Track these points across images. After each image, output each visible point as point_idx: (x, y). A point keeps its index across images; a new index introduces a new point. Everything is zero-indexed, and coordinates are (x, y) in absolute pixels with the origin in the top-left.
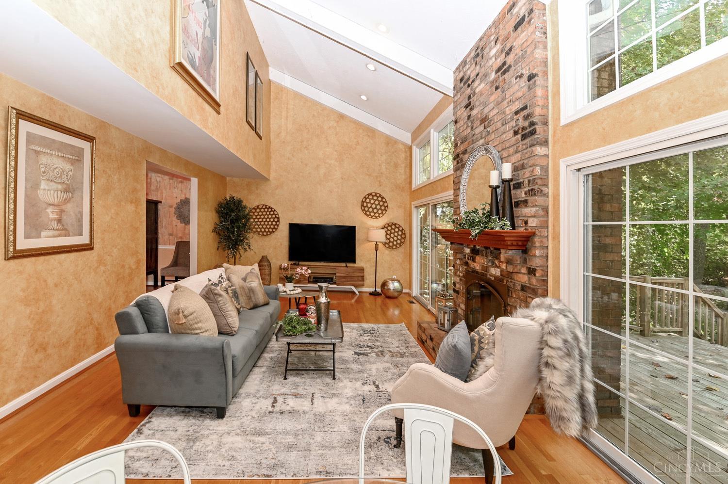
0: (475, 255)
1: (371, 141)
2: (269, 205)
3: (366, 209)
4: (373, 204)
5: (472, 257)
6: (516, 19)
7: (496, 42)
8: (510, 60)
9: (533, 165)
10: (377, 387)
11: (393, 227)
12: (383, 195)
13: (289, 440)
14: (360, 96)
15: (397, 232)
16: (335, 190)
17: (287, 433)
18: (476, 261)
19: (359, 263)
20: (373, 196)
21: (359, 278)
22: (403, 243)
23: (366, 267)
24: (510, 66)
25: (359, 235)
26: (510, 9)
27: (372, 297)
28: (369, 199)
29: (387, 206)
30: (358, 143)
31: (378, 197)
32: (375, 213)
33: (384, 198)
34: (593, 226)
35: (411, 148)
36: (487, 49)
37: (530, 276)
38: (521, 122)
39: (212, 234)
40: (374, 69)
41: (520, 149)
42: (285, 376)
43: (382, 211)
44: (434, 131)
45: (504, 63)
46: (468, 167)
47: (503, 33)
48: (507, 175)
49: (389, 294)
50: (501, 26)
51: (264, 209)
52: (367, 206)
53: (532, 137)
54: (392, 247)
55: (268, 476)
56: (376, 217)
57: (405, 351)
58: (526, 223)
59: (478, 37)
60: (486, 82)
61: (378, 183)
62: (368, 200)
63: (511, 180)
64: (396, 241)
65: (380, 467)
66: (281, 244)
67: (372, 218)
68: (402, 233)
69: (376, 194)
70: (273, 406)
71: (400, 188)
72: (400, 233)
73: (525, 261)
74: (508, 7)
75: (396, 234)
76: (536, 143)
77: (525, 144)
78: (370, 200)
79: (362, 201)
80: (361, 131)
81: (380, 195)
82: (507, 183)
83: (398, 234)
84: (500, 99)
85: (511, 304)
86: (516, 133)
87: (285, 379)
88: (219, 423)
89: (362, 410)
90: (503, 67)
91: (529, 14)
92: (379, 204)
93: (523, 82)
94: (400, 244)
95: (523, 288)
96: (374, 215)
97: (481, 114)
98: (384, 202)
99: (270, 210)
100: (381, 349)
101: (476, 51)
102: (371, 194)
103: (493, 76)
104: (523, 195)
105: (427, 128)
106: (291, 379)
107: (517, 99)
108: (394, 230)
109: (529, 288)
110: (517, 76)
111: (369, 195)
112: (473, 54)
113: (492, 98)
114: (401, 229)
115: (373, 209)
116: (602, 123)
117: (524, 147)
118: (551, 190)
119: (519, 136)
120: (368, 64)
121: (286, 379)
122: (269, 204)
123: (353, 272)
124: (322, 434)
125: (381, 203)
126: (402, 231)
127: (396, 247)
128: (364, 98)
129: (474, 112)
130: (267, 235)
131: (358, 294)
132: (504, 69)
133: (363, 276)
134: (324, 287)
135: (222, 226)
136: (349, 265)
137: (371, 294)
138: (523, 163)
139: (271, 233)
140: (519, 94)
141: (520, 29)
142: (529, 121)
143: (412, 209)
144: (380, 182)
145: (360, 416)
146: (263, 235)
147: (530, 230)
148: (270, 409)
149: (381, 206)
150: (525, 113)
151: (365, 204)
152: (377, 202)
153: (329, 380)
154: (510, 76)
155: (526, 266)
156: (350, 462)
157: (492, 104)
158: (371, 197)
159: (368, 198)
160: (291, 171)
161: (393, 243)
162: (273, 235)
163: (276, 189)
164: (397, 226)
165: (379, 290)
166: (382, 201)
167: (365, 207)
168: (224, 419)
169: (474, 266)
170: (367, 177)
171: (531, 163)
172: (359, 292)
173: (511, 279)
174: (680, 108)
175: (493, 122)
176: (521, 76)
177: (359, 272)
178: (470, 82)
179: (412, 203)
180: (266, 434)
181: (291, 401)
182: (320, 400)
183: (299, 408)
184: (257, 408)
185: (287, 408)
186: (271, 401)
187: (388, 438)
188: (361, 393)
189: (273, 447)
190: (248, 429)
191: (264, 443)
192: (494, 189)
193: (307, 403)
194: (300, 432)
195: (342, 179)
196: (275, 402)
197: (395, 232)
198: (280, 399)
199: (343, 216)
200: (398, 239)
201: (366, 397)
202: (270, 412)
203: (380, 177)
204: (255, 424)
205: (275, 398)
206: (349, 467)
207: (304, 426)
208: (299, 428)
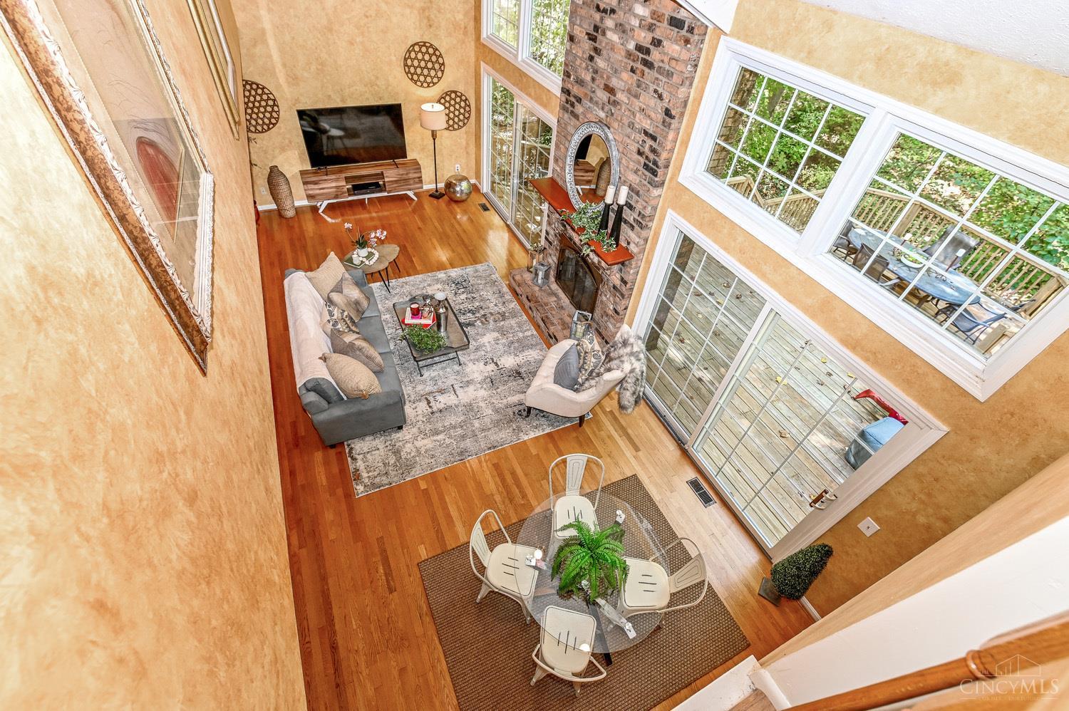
3: (412, 70)
4: (421, 60)
6: (674, 10)
8: (654, 55)
9: (646, 202)
10: (496, 364)
11: (453, 96)
12: (436, 44)
13: (459, 432)
15: (459, 104)
16: (358, 40)
17: (455, 427)
19: (411, 155)
20: (420, 47)
21: (415, 179)
22: (468, 118)
23: (420, 158)
24: (652, 65)
25: (407, 115)
27: (433, 199)
28: (416, 52)
29: (443, 63)
31: (427, 48)
32: (426, 78)
33: (437, 49)
37: (622, 283)
38: (647, 148)
41: (639, 173)
42: (420, 371)
43: (437, 71)
45: (648, 51)
48: (622, 199)
49: (456, 197)
52: (412, 66)
53: (653, 177)
54: (453, 126)
55: (462, 460)
56: (429, 84)
57: (504, 309)
58: (628, 243)
60: (622, 41)
61: (425, 21)
62: (413, 55)
64: (458, 117)
65: (522, 434)
67: (422, 85)
68: (466, 104)
69: (424, 43)
70: (430, 407)
71: (460, 28)
72: (463, 104)
73: (621, 270)
75: (457, 107)
76: (654, 185)
78: (417, 54)
79: (405, 57)
81: (430, 44)
82: (620, 207)
83: (460, 107)
84: (633, 91)
85: (602, 290)
86: (639, 153)
88: (403, 435)
89: (494, 392)
90: (646, 54)
91: (689, 30)
92: (430, 60)
93: (660, 109)
94: (463, 122)
95: (615, 287)
96: (425, 81)
97: (608, 78)
98: (437, 57)
99: (255, 87)
100: (482, 312)
102: (416, 44)
106: (427, 374)
107: (650, 117)
108: (455, 100)
110: (657, 91)
111: (413, 46)
113: (625, 75)
114: (464, 98)
115: (422, 69)
117: (644, 176)
118: (655, 224)
119: (642, 160)
121: (422, 374)
123: (407, 174)
124: (477, 421)
125: (434, 58)
126: (464, 102)
127: (459, 126)
130: (264, 130)
131: (415, 198)
132: (645, 57)
136: (397, 161)
137: (431, 195)
139: (269, 126)
140: (653, 116)
141: (675, 31)
142: (655, 157)
143: (482, 73)
144: (429, 19)
145: (496, 398)
146: (257, 131)
147: (630, 250)
148: (430, 410)
149: (433, 64)
150: (653, 144)
151: (409, 62)
152: (427, 58)
153: (458, 368)
154: (650, 77)
155: (621, 274)
156: (504, 436)
157: (623, 84)
158: (417, 48)
159: (413, 50)
161: (454, 120)
162: (274, 129)
163: (255, 45)
164: (459, 94)
165: (442, 185)
166: (434, 54)
167: (409, 67)
168: (404, 429)
170: (409, 10)
171: (645, 198)
173: (607, 273)
175: (620, 107)
176: (661, 97)
177: (415, 172)
178: (601, 5)
180: (441, 432)
181: (440, 398)
182: (461, 390)
183: (449, 403)
184: (420, 412)
185: (441, 406)
186: (426, 403)
187: (520, 411)
188: (487, 375)
189: (452, 441)
190: (427, 432)
191: (444, 440)
192: (607, 207)
193: (453, 397)
194: (463, 424)
195: (367, 17)
196: (429, 403)
197: (456, 103)
198: (431, 399)
199: (378, 87)
200: (460, 113)
201: (493, 378)
202: (432, 413)
203: (429, 8)
204: (429, 427)
205: (427, 399)
206: (504, 439)
207: (462, 418)
208: (460, 420)
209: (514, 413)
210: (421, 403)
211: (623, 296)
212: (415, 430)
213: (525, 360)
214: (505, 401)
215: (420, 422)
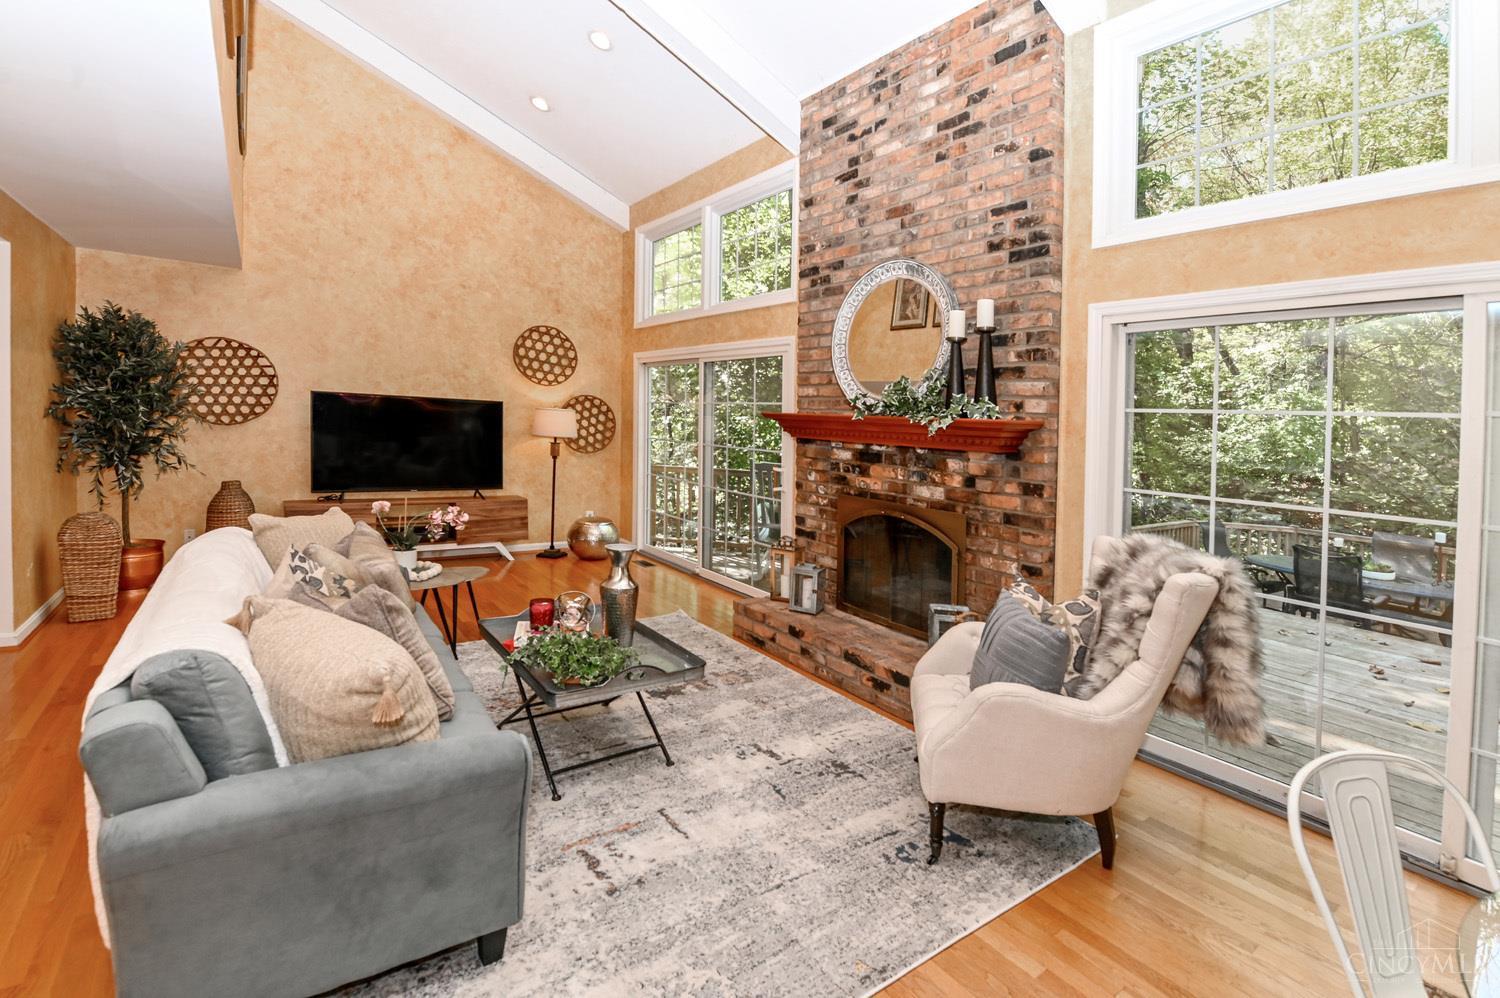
0: (866, 464)
1: (537, 208)
2: (240, 340)
3: (526, 362)
4: (541, 351)
5: (859, 466)
6: (999, 44)
7: (939, 72)
8: (979, 112)
9: (1039, 309)
10: (772, 754)
11: (587, 404)
12: (567, 332)
13: (727, 941)
14: (531, 99)
15: (596, 417)
16: (444, 313)
18: (871, 473)
19: (514, 484)
20: (542, 334)
21: (515, 520)
22: (610, 439)
23: (531, 495)
24: (978, 126)
25: (511, 423)
26: (984, 20)
27: (543, 560)
28: (533, 340)
29: (575, 358)
30: (503, 206)
31: (552, 337)
32: (546, 374)
33: (567, 340)
34: (1136, 414)
35: (628, 238)
36: (914, 80)
37: (1026, 497)
38: (1008, 229)
39: (45, 420)
40: (607, 47)
41: (1004, 276)
42: (554, 791)
43: (564, 368)
44: (712, 210)
45: (965, 116)
46: (854, 296)
47: (959, 59)
48: (985, 319)
49: (591, 553)
50: (956, 45)
51: (221, 349)
52: (526, 356)
53: (1040, 260)
54: (585, 448)
56: (550, 383)
57: (741, 667)
58: (1019, 407)
59: (889, 49)
60: (908, 141)
61: (551, 304)
62: (529, 343)
63: (994, 330)
64: (594, 435)
66: (281, 449)
67: (539, 383)
68: (608, 417)
69: (548, 330)
70: (600, 875)
71: (602, 320)
72: (602, 417)
73: (1016, 472)
74: (979, 14)
75: (593, 421)
76: (1048, 271)
77: (1020, 270)
78: (535, 342)
79: (516, 344)
80: (511, 179)
81: (559, 332)
82: (985, 335)
83: (598, 422)
84: (949, 180)
85: (974, 548)
86: (993, 247)
87: (557, 797)
88: (504, 978)
89: (797, 812)
90: (961, 122)
91: (1036, 43)
92: (555, 353)
93: (1018, 162)
94: (602, 442)
95: (1009, 519)
96: (545, 378)
97: (892, 199)
98: (567, 350)
99: (241, 353)
101: (877, 75)
102: (536, 329)
103: (930, 132)
104: (1012, 358)
105: (692, 200)
106: (571, 791)
107: (998, 187)
108: (590, 411)
109: (1024, 518)
110: (1001, 147)
111: (531, 330)
112: (868, 79)
113: (926, 174)
114: (604, 409)
115: (542, 363)
116: (1184, 255)
117: (1017, 274)
118: (1064, 352)
119: (1003, 254)
120: (593, 32)
121: (559, 798)
122: (238, 336)
123: (501, 510)
124: (779, 895)
125: (561, 352)
126: (605, 414)
127: (595, 448)
128: (540, 103)
129: (867, 193)
130: (233, 422)
131: (511, 558)
132: (961, 126)
133: (526, 518)
134: (624, 555)
135: (82, 396)
136: (486, 493)
137: (541, 555)
138: (1014, 302)
139: (246, 418)
140: (1005, 180)
141: (1010, 62)
142: (1033, 230)
143: (635, 369)
144: (557, 302)
145: (808, 827)
146: (219, 422)
147: (1028, 419)
148: (601, 885)
149: (560, 358)
150: (1022, 214)
151: (522, 352)
152: (550, 349)
153: (662, 771)
154: (979, 142)
155: (1018, 480)
156: (894, 931)
157: (926, 185)
158: (535, 336)
159: (530, 337)
160: (311, 251)
161: (586, 439)
162: (254, 425)
163: (263, 297)
164: (597, 402)
165: (562, 544)
166: (562, 345)
167: (521, 358)
168: (505, 958)
169: (867, 485)
170: (528, 289)
171: (1034, 303)
172: (512, 554)
173: (977, 503)
174: (1332, 254)
175: (927, 218)
176: (1012, 148)
177: (516, 509)
178: (857, 131)
179: (636, 355)
180: (660, 950)
181: (629, 846)
182: (693, 819)
183: (668, 857)
184: (564, 894)
185: (640, 868)
186: (584, 864)
187: (900, 850)
188: (755, 777)
189: (712, 973)
190: (602, 957)
191: (678, 975)
192: (957, 344)
193: (672, 838)
194: (731, 912)
195: (464, 287)
196: (593, 864)
197: (591, 415)
198: (598, 851)
199: (467, 379)
200: (597, 431)
201: (775, 781)
202: (611, 892)
203: (557, 291)
204: (606, 938)
205: (584, 854)
206: (902, 939)
207: (724, 893)
208: (717, 901)
209: (887, 858)
210: (564, 870)
211: (1038, 523)
212: (553, 957)
213: (842, 740)
214: (838, 830)
215: (571, 927)
